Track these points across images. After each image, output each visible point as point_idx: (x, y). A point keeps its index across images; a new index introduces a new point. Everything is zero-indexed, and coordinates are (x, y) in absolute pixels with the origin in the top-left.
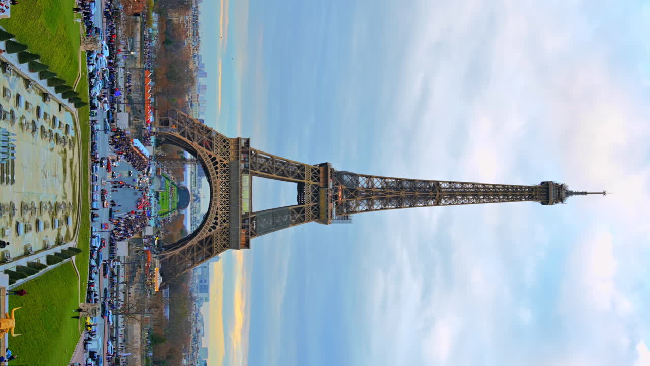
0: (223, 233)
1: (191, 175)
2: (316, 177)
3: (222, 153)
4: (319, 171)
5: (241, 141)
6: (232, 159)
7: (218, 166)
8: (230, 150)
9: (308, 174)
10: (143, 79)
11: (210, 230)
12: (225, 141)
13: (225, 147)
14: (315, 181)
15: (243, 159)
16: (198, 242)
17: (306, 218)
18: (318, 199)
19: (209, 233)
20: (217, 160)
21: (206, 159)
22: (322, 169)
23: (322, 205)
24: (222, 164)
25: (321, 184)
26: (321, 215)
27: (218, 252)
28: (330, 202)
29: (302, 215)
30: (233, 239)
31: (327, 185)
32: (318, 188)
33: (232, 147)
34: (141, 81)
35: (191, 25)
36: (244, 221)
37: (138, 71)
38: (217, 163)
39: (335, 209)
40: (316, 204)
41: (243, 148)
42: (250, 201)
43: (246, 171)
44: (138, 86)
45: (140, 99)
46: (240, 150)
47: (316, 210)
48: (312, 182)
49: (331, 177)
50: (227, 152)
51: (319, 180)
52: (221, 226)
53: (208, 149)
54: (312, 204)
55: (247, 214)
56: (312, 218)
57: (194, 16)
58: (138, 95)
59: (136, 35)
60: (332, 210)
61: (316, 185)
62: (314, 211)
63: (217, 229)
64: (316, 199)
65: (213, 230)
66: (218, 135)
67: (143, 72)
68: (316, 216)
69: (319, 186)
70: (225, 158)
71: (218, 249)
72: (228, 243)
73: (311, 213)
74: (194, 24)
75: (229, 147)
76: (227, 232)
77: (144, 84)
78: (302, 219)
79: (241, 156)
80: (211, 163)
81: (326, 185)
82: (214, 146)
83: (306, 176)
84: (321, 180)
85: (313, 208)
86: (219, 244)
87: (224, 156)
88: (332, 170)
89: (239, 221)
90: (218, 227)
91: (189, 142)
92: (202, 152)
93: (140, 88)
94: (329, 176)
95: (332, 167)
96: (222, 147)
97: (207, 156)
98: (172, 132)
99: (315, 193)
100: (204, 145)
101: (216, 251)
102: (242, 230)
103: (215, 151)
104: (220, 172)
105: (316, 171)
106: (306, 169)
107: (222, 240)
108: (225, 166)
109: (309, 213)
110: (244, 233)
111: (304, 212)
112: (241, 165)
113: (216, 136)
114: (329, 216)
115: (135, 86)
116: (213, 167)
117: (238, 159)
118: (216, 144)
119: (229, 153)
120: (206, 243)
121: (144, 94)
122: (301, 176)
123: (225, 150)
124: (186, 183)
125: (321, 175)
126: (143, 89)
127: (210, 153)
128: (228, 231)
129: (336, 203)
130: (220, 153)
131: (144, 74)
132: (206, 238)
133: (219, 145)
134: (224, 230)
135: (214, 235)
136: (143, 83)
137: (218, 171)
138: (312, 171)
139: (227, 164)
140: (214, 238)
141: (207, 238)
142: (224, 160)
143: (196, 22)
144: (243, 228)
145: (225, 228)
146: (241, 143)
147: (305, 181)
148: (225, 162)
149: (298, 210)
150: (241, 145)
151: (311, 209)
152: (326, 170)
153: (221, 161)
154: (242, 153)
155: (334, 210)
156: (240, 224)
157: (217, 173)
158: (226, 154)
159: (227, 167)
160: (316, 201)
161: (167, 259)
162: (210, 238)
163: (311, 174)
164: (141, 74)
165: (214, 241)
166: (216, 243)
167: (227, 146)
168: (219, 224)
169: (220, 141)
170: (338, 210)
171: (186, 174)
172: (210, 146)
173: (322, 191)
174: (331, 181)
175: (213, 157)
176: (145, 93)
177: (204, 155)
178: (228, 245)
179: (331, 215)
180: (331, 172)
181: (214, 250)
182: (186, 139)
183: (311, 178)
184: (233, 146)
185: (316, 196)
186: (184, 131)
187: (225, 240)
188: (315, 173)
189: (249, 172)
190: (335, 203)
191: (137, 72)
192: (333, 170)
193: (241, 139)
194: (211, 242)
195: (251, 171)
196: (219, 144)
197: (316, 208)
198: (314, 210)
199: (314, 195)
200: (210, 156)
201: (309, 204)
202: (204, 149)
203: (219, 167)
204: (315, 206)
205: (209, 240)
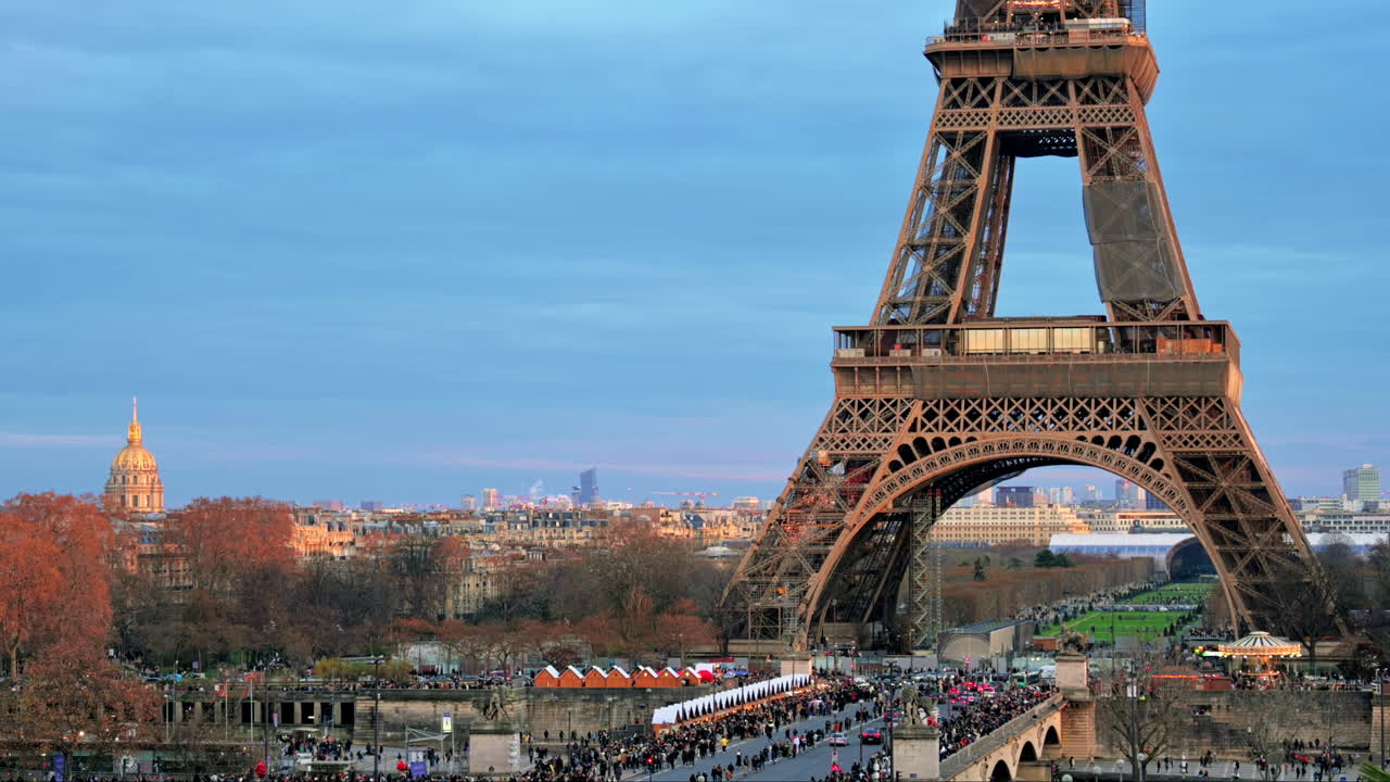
0: (1169, 417)
1: (1143, 531)
2: (976, 92)
3: (887, 425)
4: (956, 82)
5: (844, 360)
6: (908, 390)
7: (929, 438)
8: (878, 398)
9: (966, 119)
10: (563, 694)
11: (1158, 465)
12: (845, 415)
13: (863, 415)
14: (991, 94)
15: (908, 353)
16: (1198, 505)
17: (1122, 123)
18: (1053, 82)
19: (1165, 469)
20: (910, 444)
21: (904, 479)
22: (950, 72)
23: (1076, 67)
24: (923, 425)
25: (1001, 71)
26: (1110, 70)
27: (1237, 437)
28: (1062, 39)
29: (1110, 137)
30: (1192, 386)
31: (1002, 51)
32: (1017, 83)
33: (866, 390)
34: (571, 698)
35: (567, 535)
36: (1126, 344)
37: (538, 712)
38: (920, 443)
39: (1091, 21)
40: (1071, 88)
41: (869, 354)
42: (1060, 323)
43: (951, 343)
44: (585, 711)
45: (629, 702)
46: (877, 362)
47: (1095, 89)
48: (996, 107)
49: (975, 38)
50: (882, 405)
51: (985, 81)
52: (1142, 427)
53: (874, 470)
54: (1074, 104)
55: (1101, 333)
56: (1124, 102)
57: (535, 524)
58: (615, 710)
59: (413, 715)
60: (1093, 32)
61: (1006, 91)
62: (1098, 96)
63: (1152, 440)
64: (1053, 90)
65: (1157, 455)
66: (821, 440)
67: (539, 695)
68: (1115, 88)
69: (1010, 78)
70: (904, 415)
71: (1225, 437)
72: (1207, 401)
73: (1104, 105)
74: (564, 525)
75: (867, 401)
76: (1167, 407)
77: (578, 691)
78: (1126, 137)
79: (895, 359)
80: (921, 461)
81: (1005, 54)
82: (859, 451)
83: (972, 128)
84: (985, 71)
85: (1088, 100)
86: (1207, 432)
87: (898, 417)
88: (951, 34)
89: (1126, 362)
90: (1146, 437)
91: (845, 538)
92: (880, 495)
93: (592, 705)
94: (972, 45)
95: (939, 33)
96: (865, 425)
97: (894, 476)
98: (808, 597)
99: (1035, 92)
100: (857, 487)
101: (1231, 442)
102: (1160, 351)
103: (879, 451)
104: (951, 430)
105: (955, 94)
106: (948, 129)
107: (1192, 422)
108: (930, 415)
109: (1104, 113)
110: (1169, 344)
111: (1101, 133)
112: (930, 359)
113: (826, 446)
114: (1114, 40)
115: (586, 720)
116: (935, 456)
117: (906, 369)
118: (853, 446)
119: (888, 400)
120: (1203, 480)
121: (612, 691)
122: (973, 143)
123: (877, 415)
124: (1162, 548)
125: (970, 72)
126: (598, 694)
127: (883, 469)
128: (1163, 402)
129: (1070, 15)
130: (887, 431)
131: (549, 690)
132: (1185, 480)
133: (857, 435)
134: (1159, 415)
135: (1175, 449)
136: (576, 692)
137: (946, 437)
138: (954, 104)
139: (925, 405)
140: (1186, 449)
141: (1186, 475)
142: (910, 418)
143: (556, 516)
144: (1151, 347)
145: (1151, 412)
146: (849, 360)
147: (991, 129)
148: (917, 412)
149: (1093, 154)
150: (859, 359)
151: (1089, 107)
152: (953, 56)
153: (913, 428)
154: (885, 354)
155: (1094, 22)
156: (1137, 358)
157: (955, 441)
158: (890, 412)
159: (937, 405)
160: (1064, 90)
161: (1252, 617)
162: (1184, 464)
163: (966, 109)
164: (546, 699)
165: (1196, 449)
166: (1202, 443)
167: (861, 406)
168: (1137, 432)
169: (844, 431)
170: (1096, 9)
171: (1131, 548)
172: (861, 468)
173: (1029, 67)
174: (989, 35)
175: (898, 458)
176: (609, 686)
177: (891, 486)
178: (1214, 402)
179: (1111, 31)
180: (958, 38)
181: (1229, 449)
182: (836, 550)
183: (981, 111)
184: (863, 388)
185: (1042, 91)
186: (808, 557)
187: (1194, 412)
188: (963, 95)
189: (953, 331)
190: (1068, 22)
191: (541, 712)
192: (953, 30)
193: (837, 359)
194: (1201, 462)
195: (950, 324)
196: (855, 434)
197: (1086, 89)
198: (1093, 96)
199: (1040, 95)
200: (894, 466)
201: (1073, 115)
202: (869, 488)
203: (936, 434)
204: (1078, 91)
205: (1192, 468)
